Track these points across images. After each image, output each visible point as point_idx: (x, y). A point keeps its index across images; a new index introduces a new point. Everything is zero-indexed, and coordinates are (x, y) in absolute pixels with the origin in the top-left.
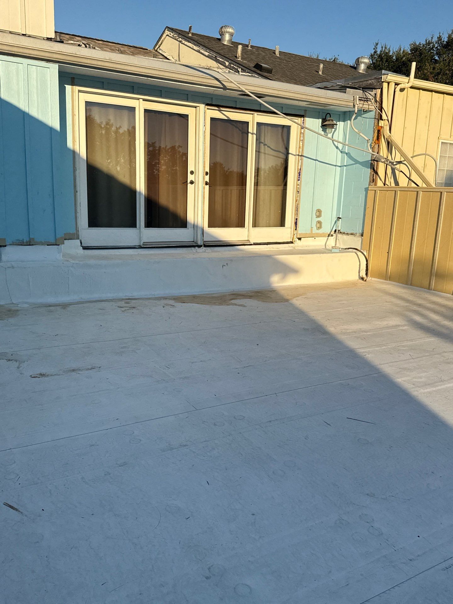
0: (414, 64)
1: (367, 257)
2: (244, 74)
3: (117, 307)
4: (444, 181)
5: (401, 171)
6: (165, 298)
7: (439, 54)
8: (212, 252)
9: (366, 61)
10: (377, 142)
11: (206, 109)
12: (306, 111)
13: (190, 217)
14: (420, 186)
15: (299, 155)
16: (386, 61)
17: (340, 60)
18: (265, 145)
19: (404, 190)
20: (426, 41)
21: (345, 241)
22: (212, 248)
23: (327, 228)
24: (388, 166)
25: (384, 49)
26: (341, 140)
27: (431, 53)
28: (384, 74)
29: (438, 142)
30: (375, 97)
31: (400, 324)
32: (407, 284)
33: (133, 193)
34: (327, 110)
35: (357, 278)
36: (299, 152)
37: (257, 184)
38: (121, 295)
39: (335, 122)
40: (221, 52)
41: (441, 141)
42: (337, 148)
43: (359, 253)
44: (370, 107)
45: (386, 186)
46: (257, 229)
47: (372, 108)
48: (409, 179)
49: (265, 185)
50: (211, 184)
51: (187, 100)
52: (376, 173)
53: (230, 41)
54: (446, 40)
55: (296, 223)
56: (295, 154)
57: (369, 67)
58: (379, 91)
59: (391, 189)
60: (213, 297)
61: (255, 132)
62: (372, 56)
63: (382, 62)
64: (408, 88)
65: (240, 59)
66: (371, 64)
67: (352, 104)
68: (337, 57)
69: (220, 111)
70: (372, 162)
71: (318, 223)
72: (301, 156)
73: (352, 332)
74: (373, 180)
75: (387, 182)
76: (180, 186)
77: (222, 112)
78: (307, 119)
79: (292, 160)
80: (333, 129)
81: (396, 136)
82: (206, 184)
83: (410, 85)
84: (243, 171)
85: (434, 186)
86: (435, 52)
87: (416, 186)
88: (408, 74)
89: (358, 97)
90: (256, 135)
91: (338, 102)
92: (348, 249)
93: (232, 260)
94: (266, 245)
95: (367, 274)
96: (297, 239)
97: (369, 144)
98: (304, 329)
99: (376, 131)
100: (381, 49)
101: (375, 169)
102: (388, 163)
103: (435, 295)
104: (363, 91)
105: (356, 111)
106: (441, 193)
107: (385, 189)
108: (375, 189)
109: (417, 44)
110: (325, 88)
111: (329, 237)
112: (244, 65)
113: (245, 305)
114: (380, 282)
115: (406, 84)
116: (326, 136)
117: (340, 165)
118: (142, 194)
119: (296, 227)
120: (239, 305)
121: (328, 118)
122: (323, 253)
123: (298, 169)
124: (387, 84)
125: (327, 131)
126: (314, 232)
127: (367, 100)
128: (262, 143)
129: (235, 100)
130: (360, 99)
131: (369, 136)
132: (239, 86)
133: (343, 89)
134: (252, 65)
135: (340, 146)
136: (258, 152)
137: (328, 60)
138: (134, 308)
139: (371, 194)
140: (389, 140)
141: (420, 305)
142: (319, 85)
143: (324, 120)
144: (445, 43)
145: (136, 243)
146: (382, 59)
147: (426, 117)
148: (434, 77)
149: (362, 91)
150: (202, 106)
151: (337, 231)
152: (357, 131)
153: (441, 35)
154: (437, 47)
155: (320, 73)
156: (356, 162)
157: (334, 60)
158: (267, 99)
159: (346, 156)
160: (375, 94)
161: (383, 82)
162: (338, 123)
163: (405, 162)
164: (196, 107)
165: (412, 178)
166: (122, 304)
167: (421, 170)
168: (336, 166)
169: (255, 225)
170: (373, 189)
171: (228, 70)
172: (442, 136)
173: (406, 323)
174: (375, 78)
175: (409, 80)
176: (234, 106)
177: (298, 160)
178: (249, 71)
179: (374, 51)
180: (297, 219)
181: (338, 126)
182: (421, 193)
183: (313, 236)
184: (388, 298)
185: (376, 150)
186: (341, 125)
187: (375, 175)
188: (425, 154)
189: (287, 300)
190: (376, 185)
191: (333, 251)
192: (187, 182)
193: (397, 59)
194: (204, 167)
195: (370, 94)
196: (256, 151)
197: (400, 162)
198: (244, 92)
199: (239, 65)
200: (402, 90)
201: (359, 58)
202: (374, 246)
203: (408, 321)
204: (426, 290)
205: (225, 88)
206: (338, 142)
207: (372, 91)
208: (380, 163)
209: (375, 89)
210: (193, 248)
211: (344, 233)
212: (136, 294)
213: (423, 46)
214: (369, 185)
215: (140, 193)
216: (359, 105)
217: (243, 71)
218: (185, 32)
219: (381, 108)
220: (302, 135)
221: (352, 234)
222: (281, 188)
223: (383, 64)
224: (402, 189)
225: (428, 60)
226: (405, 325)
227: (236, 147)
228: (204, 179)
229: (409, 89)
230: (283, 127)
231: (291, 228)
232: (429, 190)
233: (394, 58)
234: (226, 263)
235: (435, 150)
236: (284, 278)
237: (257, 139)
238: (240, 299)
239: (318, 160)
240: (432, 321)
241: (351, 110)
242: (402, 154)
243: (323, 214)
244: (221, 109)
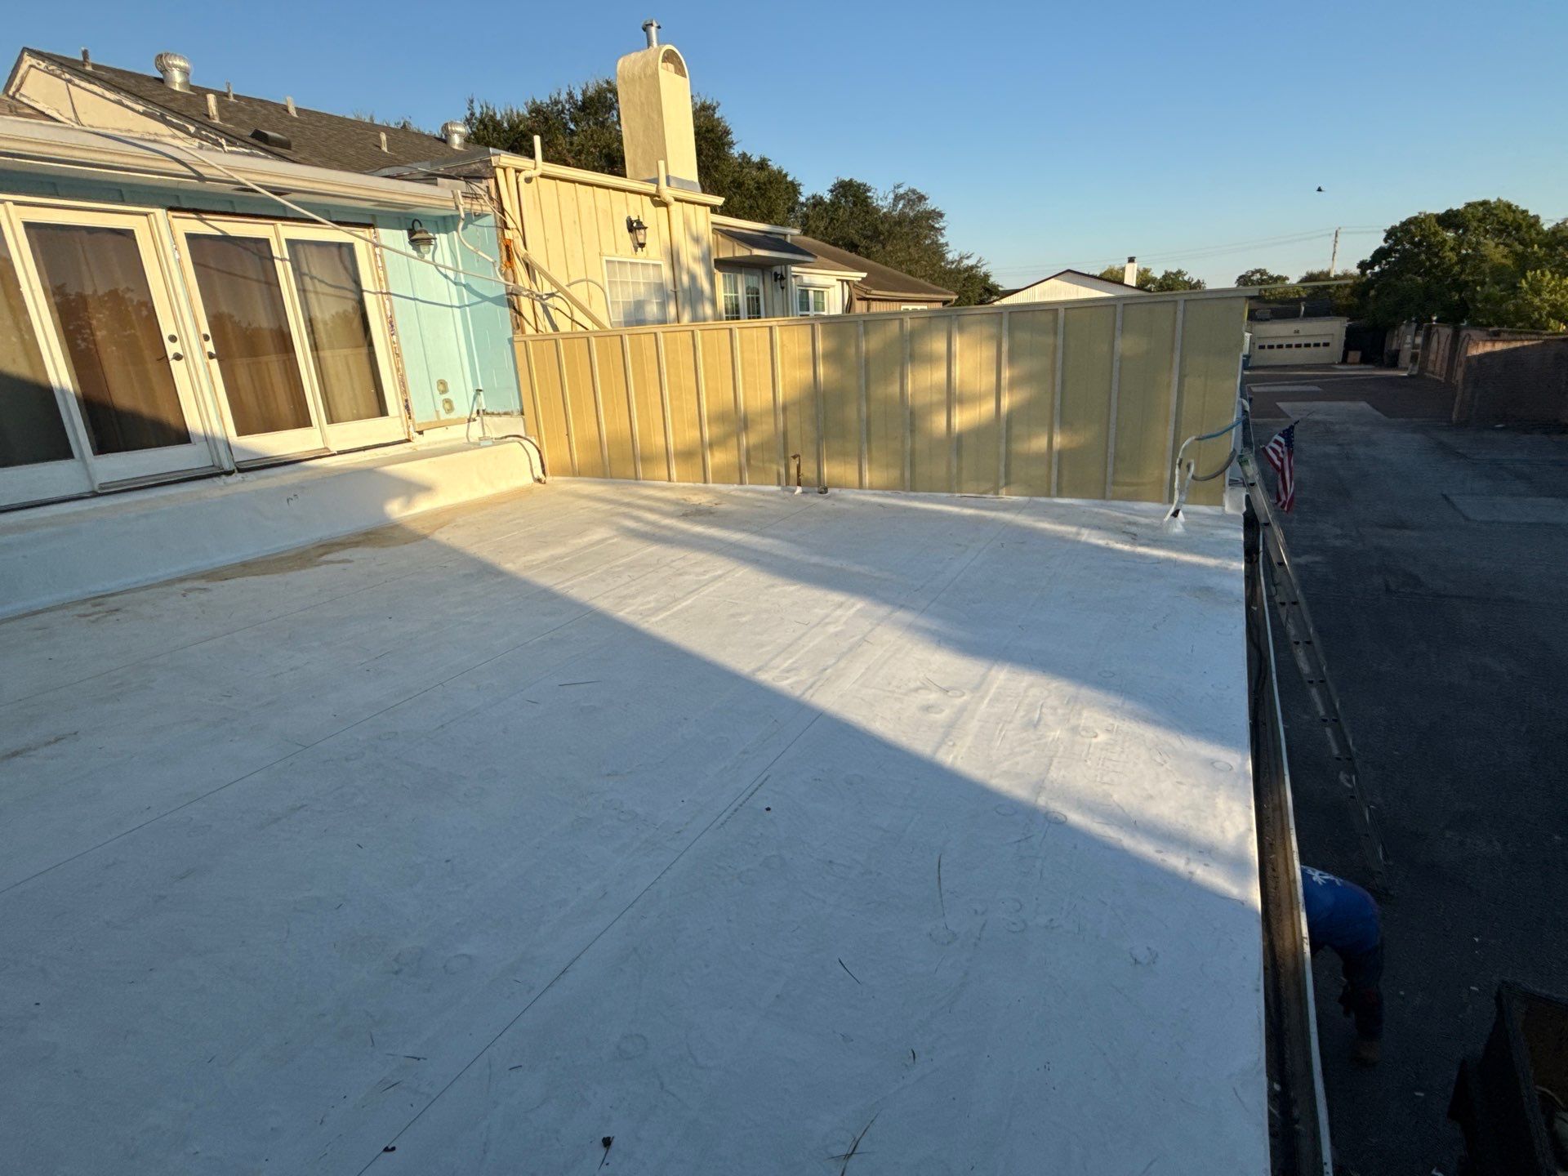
0: (537, 139)
1: (538, 446)
2: (234, 149)
3: (76, 617)
4: (622, 319)
5: (557, 309)
6: (182, 580)
7: (573, 120)
8: (259, 478)
9: (461, 129)
10: (508, 264)
11: (170, 218)
12: (373, 216)
13: (193, 423)
14: (590, 328)
15: (382, 293)
16: (494, 130)
17: (415, 126)
18: (312, 278)
19: (570, 337)
20: (551, 98)
21: (497, 427)
22: (257, 472)
23: (463, 409)
24: (535, 302)
25: (485, 109)
26: (449, 263)
27: (562, 118)
28: (494, 155)
29: (601, 259)
30: (488, 192)
31: (605, 535)
32: (605, 476)
33: (45, 394)
34: (412, 214)
35: (531, 481)
36: (381, 287)
37: (315, 347)
38: (76, 593)
39: (431, 234)
40: (172, 105)
41: (605, 258)
42: (446, 277)
43: (525, 442)
44: (484, 208)
45: (540, 333)
46: (336, 427)
47: (488, 209)
48: (573, 320)
49: (332, 347)
50: (222, 355)
51: (123, 202)
52: (520, 314)
53: (186, 84)
54: (580, 98)
55: (407, 407)
56: (373, 291)
57: (467, 140)
58: (492, 182)
59: (547, 337)
60: (283, 559)
61: (287, 256)
62: (468, 122)
63: (488, 131)
64: (536, 177)
65: (217, 121)
66: (471, 135)
67: (453, 204)
68: (408, 119)
69: (202, 220)
70: (509, 297)
71: (447, 402)
72: (388, 293)
73: (542, 563)
74: (518, 325)
75: (540, 328)
76: (152, 367)
77: (207, 221)
78: (381, 231)
79: (370, 302)
80: (432, 247)
81: (537, 256)
82: (211, 356)
83: (538, 172)
84: (280, 327)
85: (609, 327)
86: (568, 117)
87: (584, 330)
88: (532, 156)
89: (459, 192)
90: (291, 261)
91: (427, 201)
92: (506, 437)
93: (303, 488)
94: (362, 452)
95: (544, 472)
96: (417, 434)
97: (497, 268)
98: (465, 576)
99: (504, 248)
100: (480, 109)
101: (517, 307)
102: (535, 297)
103: (645, 486)
104: (466, 182)
105: (463, 215)
106: (621, 336)
107: (539, 338)
108: (525, 339)
109: (539, 102)
110: (399, 177)
111: (471, 423)
112: (228, 132)
113: (351, 559)
114: (567, 481)
115: (532, 170)
116: (422, 258)
117: (458, 305)
118: (68, 391)
119: (409, 414)
120: (339, 562)
121: (417, 227)
122: (466, 450)
123: (386, 315)
124: (502, 170)
125: (422, 250)
126: (442, 418)
127: (476, 197)
128: (307, 275)
129: (228, 199)
130: (464, 195)
131: (494, 256)
132: (230, 173)
133: (430, 178)
134: (247, 133)
135: (451, 274)
136: (302, 291)
137: (392, 126)
138: (117, 610)
139: (519, 347)
140: (528, 262)
141: (628, 505)
142: (386, 171)
143: (412, 232)
144: (580, 103)
145: (83, 487)
146: (486, 127)
147: (575, 222)
148: (573, 158)
149: (464, 183)
150: (160, 213)
151: (481, 412)
152: (472, 248)
153: (572, 89)
154: (569, 110)
155: (385, 149)
156: (484, 298)
157: (404, 126)
158: (292, 196)
159: (464, 290)
160: (488, 187)
161: (495, 167)
162: (437, 236)
163: (559, 294)
164: (146, 215)
165: (576, 319)
166: (86, 609)
167: (586, 305)
168: (452, 307)
169: (331, 420)
170: (522, 339)
171: (198, 140)
172: (605, 251)
173: (615, 533)
174: (481, 161)
175: (535, 164)
176: (230, 210)
177: (383, 301)
178: (243, 144)
179: (470, 112)
180: (406, 401)
181: (438, 241)
182: (593, 340)
183: (444, 425)
184: (584, 503)
185: (511, 277)
186: (442, 239)
187: (518, 316)
188: (588, 281)
189: (425, 537)
190: (523, 332)
191: (482, 445)
192: (167, 356)
193: (511, 128)
194: (197, 326)
195: (479, 187)
196: (298, 290)
197: (552, 295)
198: (242, 184)
199: (217, 133)
200: (528, 180)
201: (446, 124)
202: (546, 429)
203: (617, 530)
204: (633, 481)
205: (201, 177)
206: (446, 268)
207: (481, 183)
208: (522, 299)
209: (486, 178)
210: (215, 479)
211: (493, 414)
212: (111, 585)
213: (548, 106)
214: (514, 333)
215: (63, 391)
216: (464, 206)
217: (231, 143)
218: (76, 61)
219: (502, 211)
220: (379, 258)
221: (506, 414)
222: (364, 350)
223: (491, 136)
224: (565, 336)
225: (558, 129)
226: (615, 536)
227: (255, 285)
228: (202, 347)
229: (539, 178)
230: (340, 245)
231: (400, 416)
232: (603, 334)
233: (505, 125)
234: (291, 494)
235: (600, 274)
236: (409, 503)
237: (294, 270)
238: (337, 551)
239: (418, 300)
240: (648, 523)
241: (455, 213)
242: (553, 283)
243: (450, 386)
244: (204, 216)
